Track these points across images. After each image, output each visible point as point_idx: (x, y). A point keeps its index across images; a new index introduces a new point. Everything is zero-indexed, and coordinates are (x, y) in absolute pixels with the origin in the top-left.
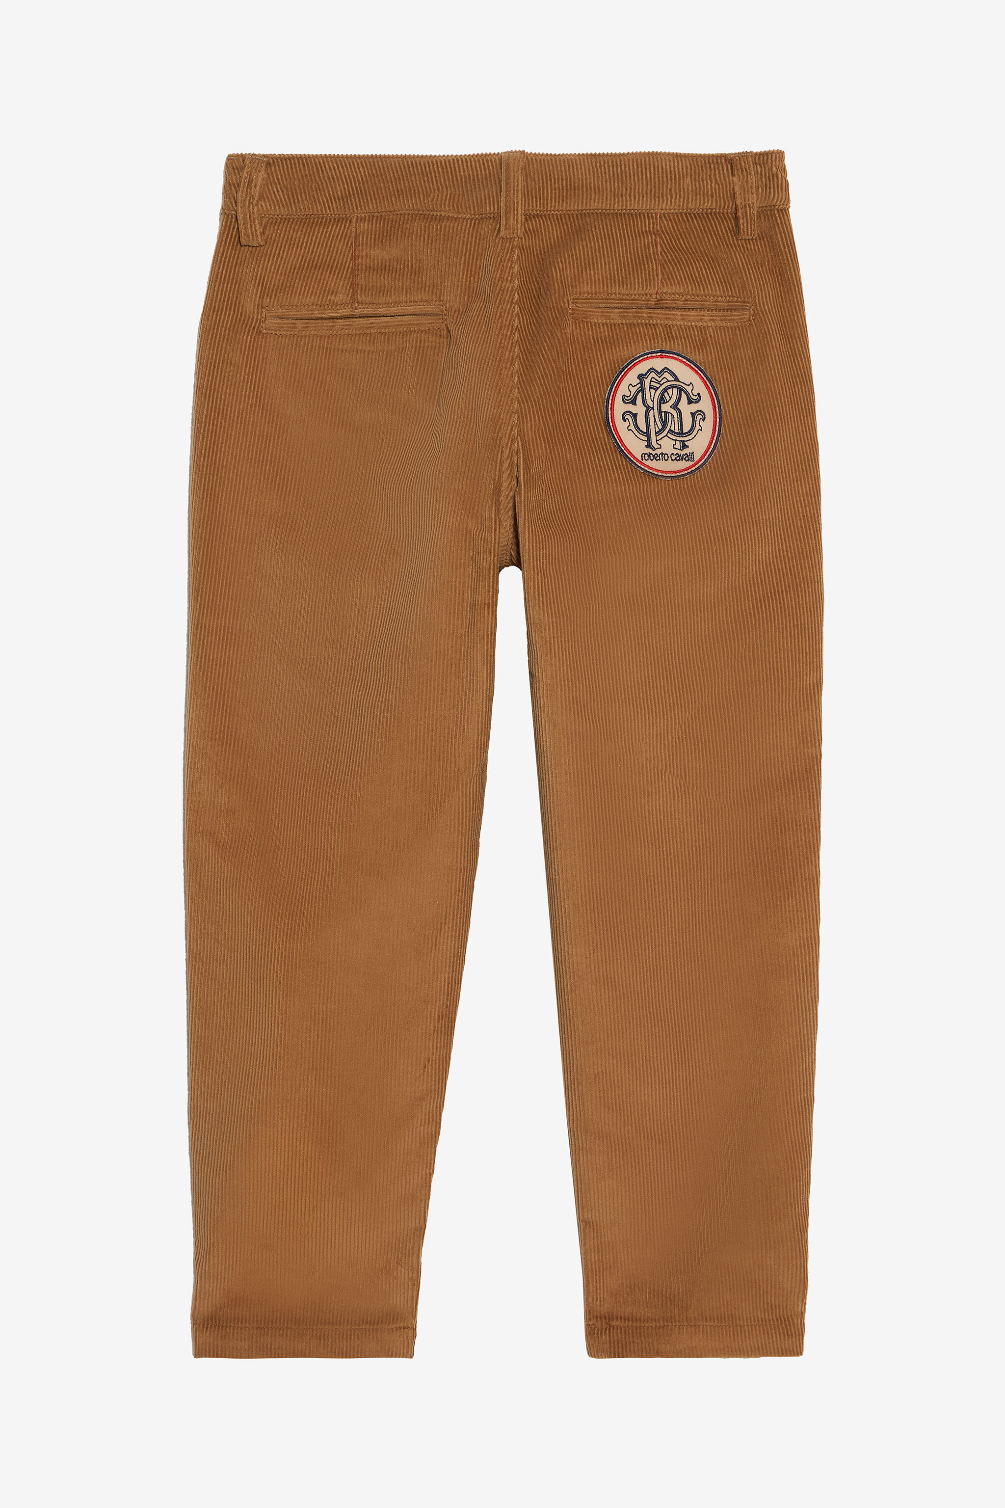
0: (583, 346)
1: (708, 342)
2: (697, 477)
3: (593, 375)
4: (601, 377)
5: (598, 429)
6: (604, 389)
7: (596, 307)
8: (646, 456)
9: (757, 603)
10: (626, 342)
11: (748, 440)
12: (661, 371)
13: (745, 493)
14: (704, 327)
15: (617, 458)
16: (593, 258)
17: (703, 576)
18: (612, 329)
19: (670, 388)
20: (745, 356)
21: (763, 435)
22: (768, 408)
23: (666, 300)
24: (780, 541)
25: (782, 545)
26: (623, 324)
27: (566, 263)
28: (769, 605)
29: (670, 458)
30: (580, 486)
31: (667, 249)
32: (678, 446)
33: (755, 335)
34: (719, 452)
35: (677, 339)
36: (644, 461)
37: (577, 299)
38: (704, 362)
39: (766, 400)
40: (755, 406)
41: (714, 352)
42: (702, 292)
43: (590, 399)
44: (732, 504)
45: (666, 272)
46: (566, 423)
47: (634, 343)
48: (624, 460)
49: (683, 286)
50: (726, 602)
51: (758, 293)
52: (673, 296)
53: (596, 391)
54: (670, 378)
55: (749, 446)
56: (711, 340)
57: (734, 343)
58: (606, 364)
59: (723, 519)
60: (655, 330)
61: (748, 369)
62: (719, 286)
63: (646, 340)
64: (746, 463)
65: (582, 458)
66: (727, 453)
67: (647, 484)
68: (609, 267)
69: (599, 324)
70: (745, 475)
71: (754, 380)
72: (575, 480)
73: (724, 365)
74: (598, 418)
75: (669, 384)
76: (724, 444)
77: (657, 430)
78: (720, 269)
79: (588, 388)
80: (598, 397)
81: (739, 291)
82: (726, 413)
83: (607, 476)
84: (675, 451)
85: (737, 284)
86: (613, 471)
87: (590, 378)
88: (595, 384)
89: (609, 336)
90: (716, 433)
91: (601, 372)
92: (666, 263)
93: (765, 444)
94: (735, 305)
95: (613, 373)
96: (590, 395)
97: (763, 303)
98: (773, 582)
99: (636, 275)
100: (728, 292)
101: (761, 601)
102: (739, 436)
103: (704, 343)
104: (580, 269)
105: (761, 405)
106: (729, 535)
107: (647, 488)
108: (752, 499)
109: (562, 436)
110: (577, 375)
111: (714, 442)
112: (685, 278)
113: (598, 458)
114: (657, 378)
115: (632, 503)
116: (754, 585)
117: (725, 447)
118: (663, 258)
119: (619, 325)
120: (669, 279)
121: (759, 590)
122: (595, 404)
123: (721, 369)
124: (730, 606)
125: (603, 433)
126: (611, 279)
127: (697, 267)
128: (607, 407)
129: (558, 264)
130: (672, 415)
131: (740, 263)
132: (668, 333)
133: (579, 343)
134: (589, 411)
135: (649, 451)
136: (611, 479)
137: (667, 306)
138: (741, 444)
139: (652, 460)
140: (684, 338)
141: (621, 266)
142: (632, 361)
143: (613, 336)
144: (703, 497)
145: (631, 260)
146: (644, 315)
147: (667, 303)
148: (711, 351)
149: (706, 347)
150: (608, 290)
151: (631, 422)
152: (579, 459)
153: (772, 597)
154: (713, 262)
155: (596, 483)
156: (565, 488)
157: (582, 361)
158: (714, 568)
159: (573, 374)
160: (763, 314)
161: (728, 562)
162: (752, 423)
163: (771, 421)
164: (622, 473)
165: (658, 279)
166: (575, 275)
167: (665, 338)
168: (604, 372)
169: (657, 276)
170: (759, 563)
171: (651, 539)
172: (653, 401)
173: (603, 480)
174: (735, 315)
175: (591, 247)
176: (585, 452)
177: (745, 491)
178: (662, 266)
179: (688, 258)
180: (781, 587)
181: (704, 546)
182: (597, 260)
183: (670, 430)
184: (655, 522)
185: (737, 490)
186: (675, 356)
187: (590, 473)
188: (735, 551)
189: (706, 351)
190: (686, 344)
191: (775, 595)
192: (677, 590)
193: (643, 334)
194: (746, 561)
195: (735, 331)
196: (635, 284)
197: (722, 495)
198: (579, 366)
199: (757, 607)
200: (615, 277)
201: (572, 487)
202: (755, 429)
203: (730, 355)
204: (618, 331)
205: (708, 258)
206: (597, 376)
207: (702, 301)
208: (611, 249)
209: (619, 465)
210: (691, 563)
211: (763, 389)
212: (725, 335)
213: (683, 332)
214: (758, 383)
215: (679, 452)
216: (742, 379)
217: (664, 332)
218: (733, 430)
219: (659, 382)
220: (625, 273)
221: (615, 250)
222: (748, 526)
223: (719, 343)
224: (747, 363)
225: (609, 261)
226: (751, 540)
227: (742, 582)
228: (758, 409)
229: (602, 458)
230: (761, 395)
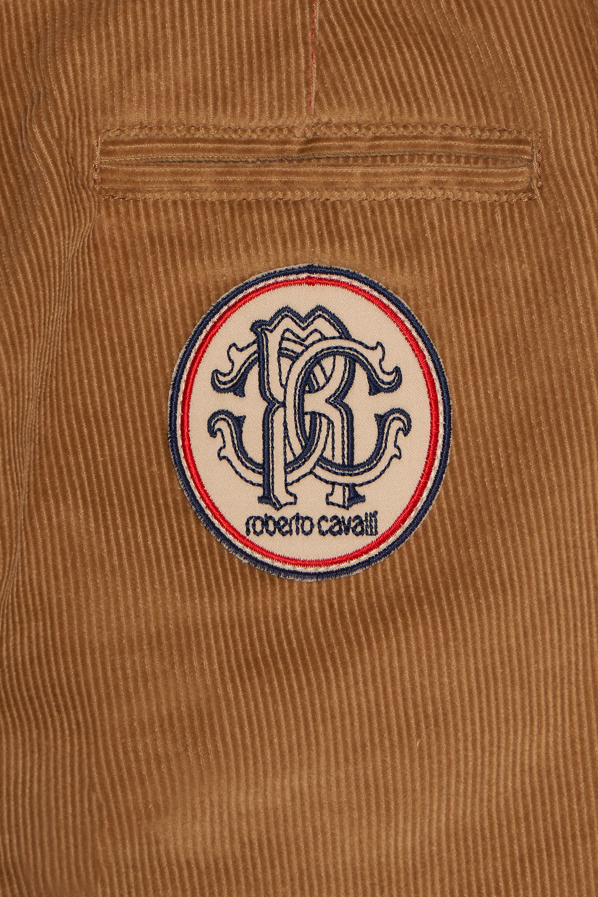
0: (125, 254)
1: (426, 240)
2: (384, 571)
3: (146, 320)
4: (165, 323)
5: (148, 454)
6: (170, 354)
7: (160, 163)
8: (259, 524)
9: (513, 864)
10: (228, 246)
11: (512, 480)
12: (308, 316)
13: (498, 613)
14: (418, 202)
15: (189, 528)
16: (156, 42)
17: (388, 810)
18: (195, 215)
19: (327, 355)
20: (515, 277)
21: (548, 471)
22: (566, 408)
23: (328, 139)
24: (575, 718)
25: (581, 727)
26: (222, 202)
27: (91, 54)
28: (542, 869)
29: (316, 530)
30: (98, 597)
31: (336, 14)
32: (338, 497)
33: (542, 228)
34: (440, 509)
35: (351, 238)
36: (252, 537)
37: (114, 143)
38: (415, 291)
39: (562, 387)
40: (535, 399)
41: (439, 266)
42: (416, 116)
43: (136, 379)
44: (465, 640)
45: (331, 75)
46: (73, 440)
47: (247, 249)
48: (204, 533)
49: (370, 105)
50: (441, 865)
51: (554, 125)
52: (345, 130)
53: (152, 359)
54: (329, 331)
55: (515, 497)
56: (434, 235)
57: (489, 244)
58: (179, 291)
59: (441, 676)
60: (298, 215)
61: (520, 310)
62: (456, 103)
63: (274, 242)
64: (504, 540)
65: (106, 528)
66: (460, 512)
67: (255, 592)
68: (194, 62)
69: (165, 204)
70: (500, 568)
71: (535, 338)
72: (86, 583)
73: (462, 298)
74: (153, 425)
75: (325, 344)
76: (456, 490)
77: (290, 458)
78: (462, 64)
79: (132, 351)
80: (155, 374)
81: (506, 116)
82: (462, 414)
83: (161, 573)
84: (331, 512)
85: (502, 100)
86: (177, 563)
87: (137, 325)
88: (150, 340)
89: (188, 228)
90: (437, 463)
91: (164, 312)
92: (331, 51)
93: (552, 493)
94: (495, 150)
95: (193, 317)
96: (135, 368)
97: (567, 151)
98: (553, 815)
99: (256, 84)
100: (479, 118)
101: (522, 860)
102: (491, 471)
103: (417, 242)
104: (125, 67)
105: (549, 396)
106: (454, 713)
107: (256, 602)
108: (516, 626)
109: (60, 472)
110: (107, 318)
111: (430, 485)
112: (374, 86)
113: (143, 527)
114: (297, 330)
115: (217, 642)
116: (509, 822)
117: (457, 496)
118: (326, 37)
119: (213, 203)
120: (337, 92)
121: (519, 835)
122: (148, 390)
123: (455, 308)
124: (451, 873)
125: (159, 463)
126: (196, 92)
127: (404, 61)
128: (174, 399)
129: (73, 55)
130: (330, 422)
131: (510, 55)
132: (328, 223)
133: (114, 247)
134: (132, 407)
135: (266, 510)
136: (171, 583)
137: (327, 153)
138: (495, 491)
139: (272, 534)
140: (368, 234)
141: (222, 58)
142: (239, 291)
143: (198, 230)
144: (394, 621)
145: (249, 43)
146: (274, 179)
147: (329, 148)
148: (430, 263)
149: (419, 252)
150: (187, 117)
151: (228, 439)
152: (98, 532)
153: (548, 850)
154: (446, 47)
155: (134, 590)
156: (59, 600)
157: (121, 286)
158: (414, 790)
159: (98, 315)
160: (565, 178)
161: (449, 774)
162: (524, 441)
163: (570, 437)
164: (197, 567)
165: (309, 93)
166: (111, 82)
167: (321, 236)
168: (173, 311)
169: (308, 84)
170: (522, 771)
171: (260, 729)
172: (285, 387)
173: (152, 583)
174: (492, 175)
175: (154, 17)
176: (113, 514)
177: (497, 606)
178: (322, 59)
179: (386, 37)
180: (572, 827)
181: (391, 740)
182: (165, 45)
183: (321, 458)
184: (272, 687)
185: (479, 605)
186: (344, 279)
187: (121, 565)
188: (466, 749)
189: (420, 262)
190: (371, 248)
191: (557, 845)
192: (325, 844)
193: (267, 229)
194: (491, 768)
195: (493, 213)
196: (252, 106)
197: (443, 617)
198: (114, 297)
199: (514, 873)
200: (205, 87)
201: (78, 598)
202: (531, 457)
203: (477, 275)
204: (210, 220)
205: (434, 39)
206: (156, 323)
207: (416, 138)
208: (201, 17)
209: (192, 546)
210: (357, 780)
211: (557, 361)
212: (467, 223)
213: (365, 218)
214: (545, 345)
215: (340, 513)
216: (506, 333)
217: (318, 220)
218: (479, 457)
219: (300, 341)
220: (232, 76)
221: (210, 18)
222: (500, 690)
223: (452, 241)
224: (517, 295)
225: (194, 49)
226: (507, 721)
227: (481, 816)
228: (541, 407)
229: (152, 528)
230: (550, 374)
